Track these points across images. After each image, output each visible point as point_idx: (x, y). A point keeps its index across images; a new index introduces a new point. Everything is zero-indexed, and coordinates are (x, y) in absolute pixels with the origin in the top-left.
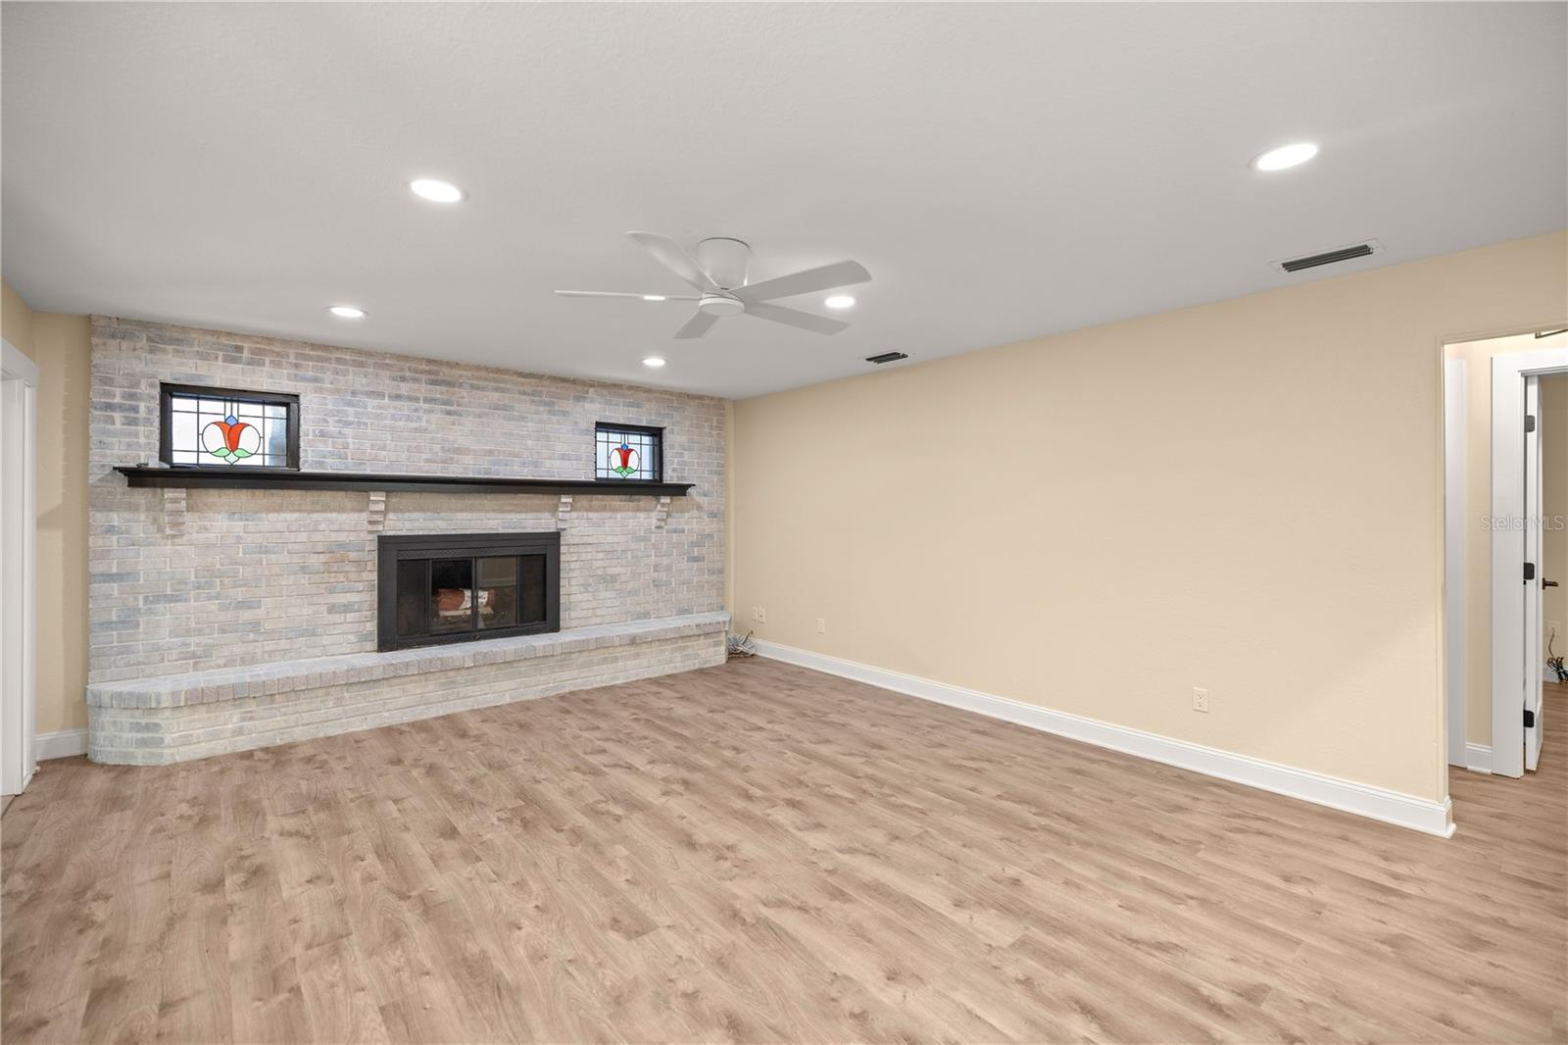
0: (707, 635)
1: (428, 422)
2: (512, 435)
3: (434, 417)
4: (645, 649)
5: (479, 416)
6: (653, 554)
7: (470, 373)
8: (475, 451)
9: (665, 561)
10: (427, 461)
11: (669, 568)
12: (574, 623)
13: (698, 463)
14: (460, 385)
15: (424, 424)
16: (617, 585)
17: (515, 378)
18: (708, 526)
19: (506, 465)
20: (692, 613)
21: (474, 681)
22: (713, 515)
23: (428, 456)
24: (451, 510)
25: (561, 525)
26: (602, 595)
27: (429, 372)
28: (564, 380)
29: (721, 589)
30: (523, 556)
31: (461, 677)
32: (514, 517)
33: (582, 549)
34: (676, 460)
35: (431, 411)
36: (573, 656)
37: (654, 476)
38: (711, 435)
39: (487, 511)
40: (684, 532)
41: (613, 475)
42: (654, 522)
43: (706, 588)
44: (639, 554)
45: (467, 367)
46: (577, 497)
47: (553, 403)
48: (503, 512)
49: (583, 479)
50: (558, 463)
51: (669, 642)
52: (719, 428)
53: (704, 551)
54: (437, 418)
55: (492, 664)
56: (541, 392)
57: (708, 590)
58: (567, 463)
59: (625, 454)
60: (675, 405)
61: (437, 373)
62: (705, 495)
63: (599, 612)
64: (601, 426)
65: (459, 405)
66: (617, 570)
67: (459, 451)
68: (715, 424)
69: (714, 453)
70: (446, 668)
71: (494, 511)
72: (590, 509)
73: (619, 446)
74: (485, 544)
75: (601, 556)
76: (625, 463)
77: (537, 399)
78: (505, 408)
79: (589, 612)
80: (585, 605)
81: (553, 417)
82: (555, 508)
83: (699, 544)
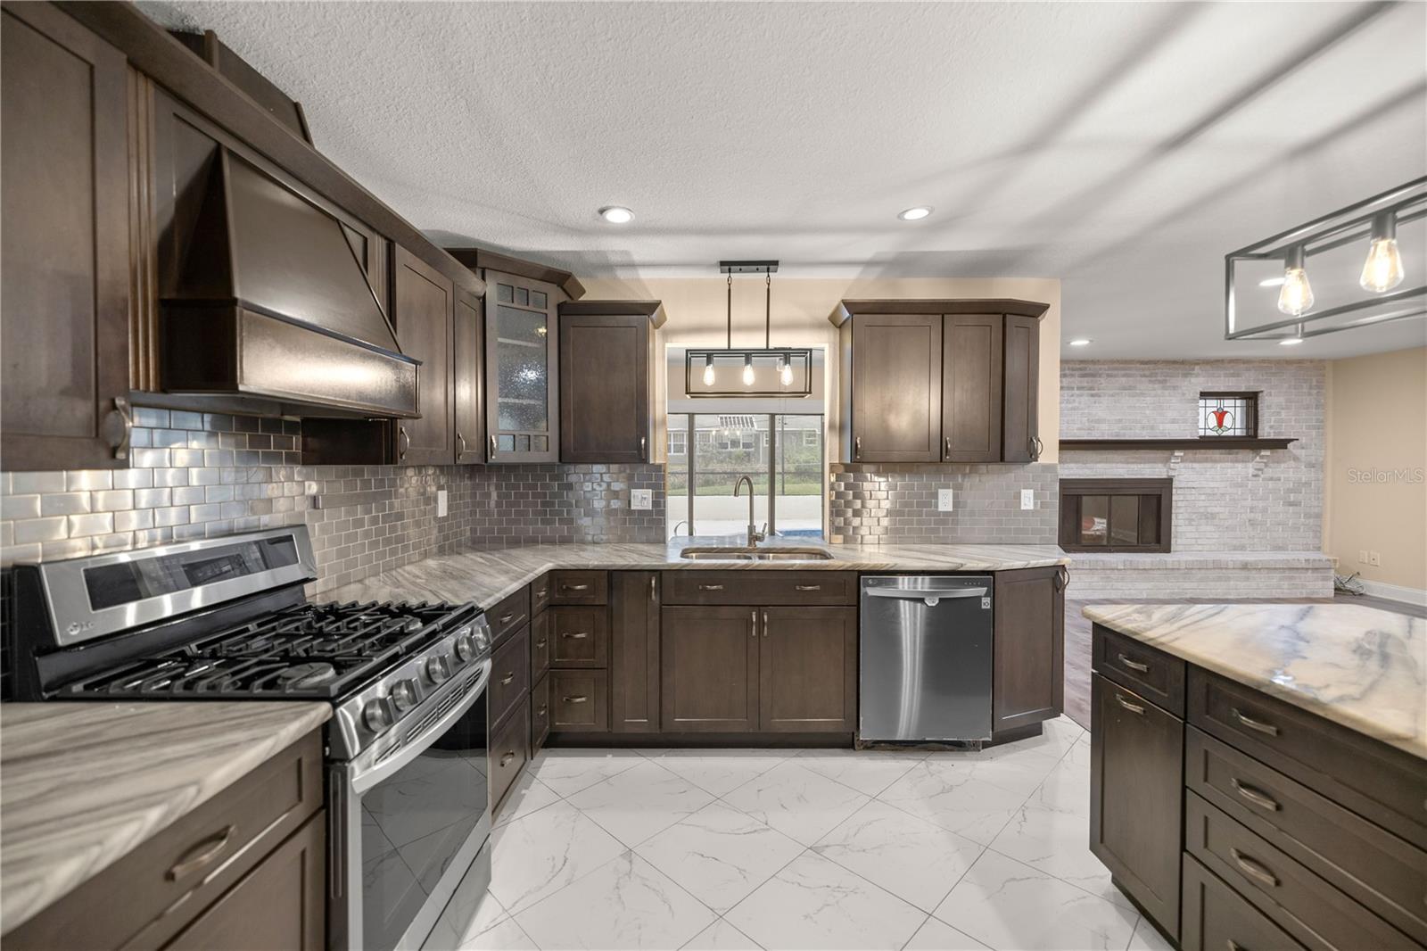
0: (1315, 569)
1: (1080, 403)
2: (1135, 407)
3: (1082, 399)
4: (1253, 574)
5: (1112, 396)
6: (1250, 499)
7: (1106, 367)
8: (1109, 420)
9: (1261, 504)
10: (1079, 429)
11: (1265, 510)
12: (1180, 548)
13: (1296, 419)
14: (1100, 376)
15: (1077, 404)
16: (1216, 522)
17: (1138, 365)
18: (1305, 475)
19: (1131, 429)
20: (1287, 550)
21: (1123, 579)
22: (1311, 465)
23: (1080, 426)
24: (1092, 462)
25: (1172, 473)
26: (1203, 528)
27: (1080, 369)
28: (1175, 362)
29: (1318, 532)
30: (1143, 495)
31: (1114, 575)
32: (1135, 467)
33: (1187, 491)
34: (1273, 418)
35: (1081, 395)
36: (1194, 571)
37: (1247, 432)
38: (1310, 394)
39: (1118, 463)
40: (1280, 480)
41: (1209, 433)
42: (1251, 471)
43: (1302, 530)
44: (1236, 497)
45: (1105, 362)
46: (1187, 451)
47: (1165, 381)
48: (1128, 463)
49: (1189, 438)
50: (1168, 426)
51: (1277, 572)
52: (1318, 387)
53: (1300, 497)
54: (1085, 399)
55: (1135, 569)
56: (1157, 374)
57: (1304, 531)
58: (1176, 426)
59: (1220, 416)
60: (1273, 371)
61: (1085, 369)
62: (1303, 448)
63: (1200, 541)
64: (1204, 395)
65: (1099, 390)
66: (1216, 510)
67: (1098, 421)
68: (1314, 383)
69: (1314, 410)
70: (1106, 568)
71: (1122, 462)
72: (1195, 461)
73: (1215, 409)
74: (1116, 486)
75: (1203, 497)
76: (1220, 423)
77: (1154, 379)
78: (1130, 388)
79: (1193, 541)
80: (1188, 535)
81: (1167, 392)
82: (1168, 460)
83: (1295, 491)
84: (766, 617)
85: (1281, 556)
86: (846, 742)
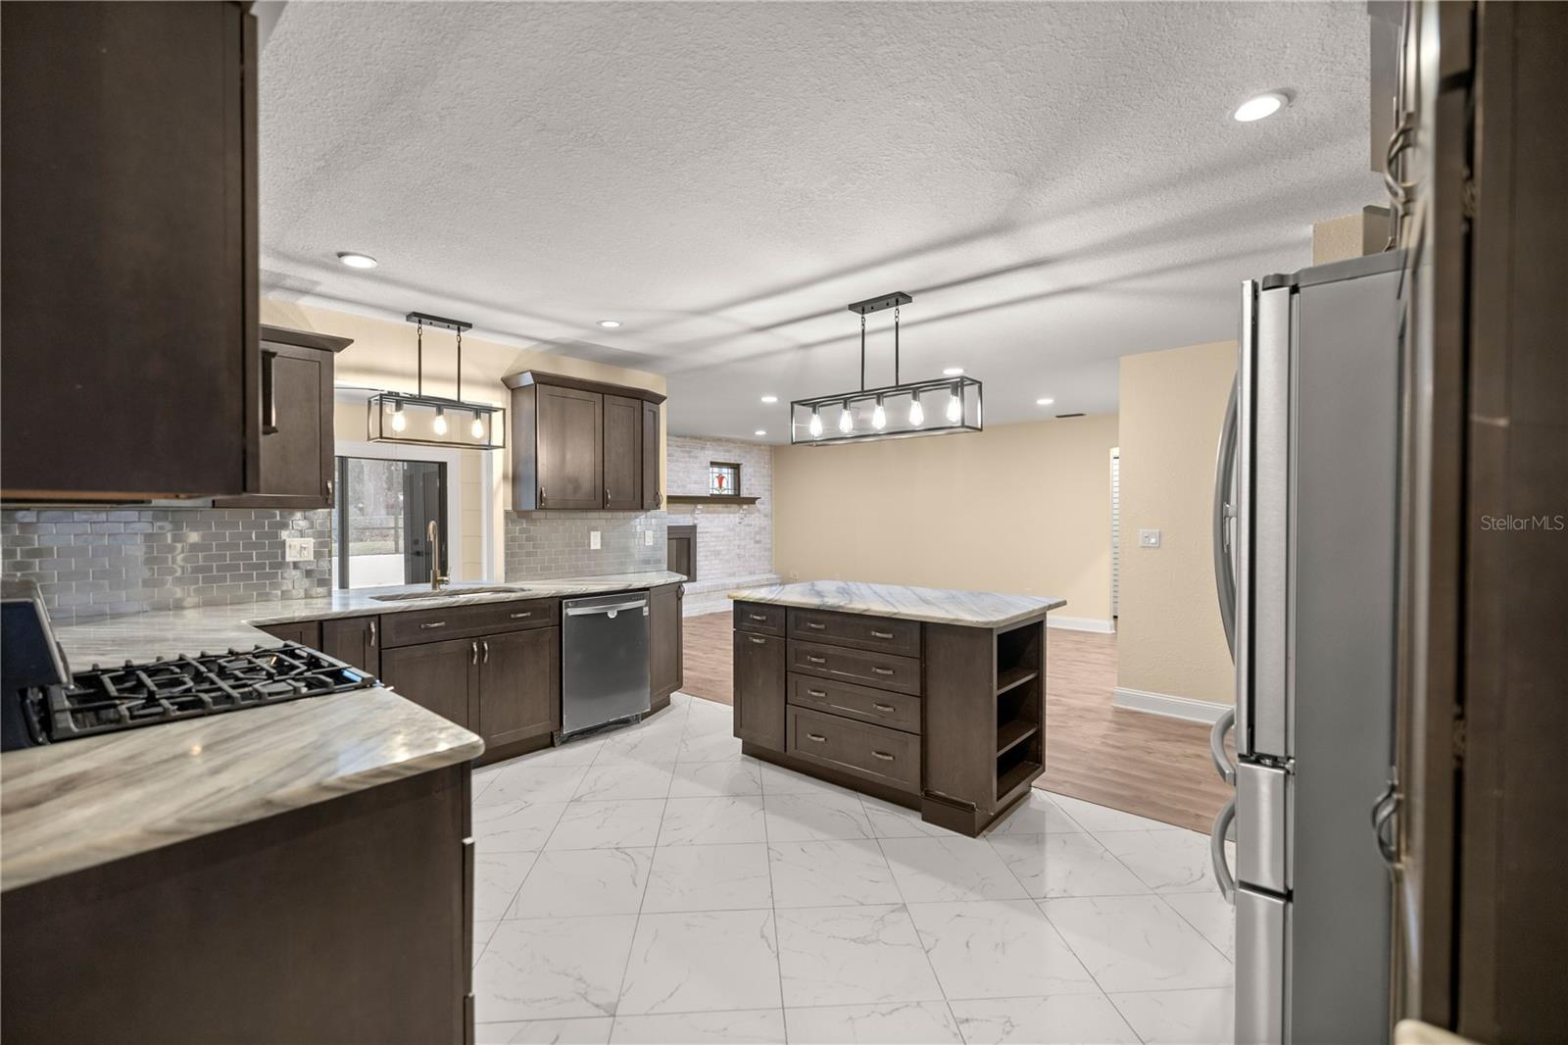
2: (673, 470)
6: (737, 538)
9: (743, 543)
11: (744, 548)
12: (702, 577)
13: (759, 484)
16: (721, 557)
18: (763, 521)
19: (671, 487)
20: (757, 573)
22: (766, 516)
25: (696, 522)
26: (714, 562)
28: (695, 438)
29: (770, 561)
30: (680, 538)
32: (674, 517)
33: (705, 535)
34: (748, 482)
37: (735, 493)
38: (765, 468)
40: (752, 525)
41: (716, 492)
42: (738, 520)
43: (762, 560)
44: (731, 538)
46: (702, 505)
47: (690, 451)
49: (704, 495)
50: (693, 486)
52: (769, 463)
53: (761, 537)
56: (684, 445)
57: (764, 561)
58: (697, 486)
59: (721, 479)
60: (746, 450)
62: (762, 504)
63: (712, 572)
64: (712, 465)
66: (720, 548)
68: (767, 461)
69: (767, 478)
72: (708, 512)
73: (718, 475)
75: (713, 539)
76: (720, 485)
77: (683, 449)
79: (707, 572)
80: (705, 568)
81: (691, 460)
82: (693, 511)
83: (759, 533)
84: (486, 645)
85: (756, 578)
86: (549, 742)
